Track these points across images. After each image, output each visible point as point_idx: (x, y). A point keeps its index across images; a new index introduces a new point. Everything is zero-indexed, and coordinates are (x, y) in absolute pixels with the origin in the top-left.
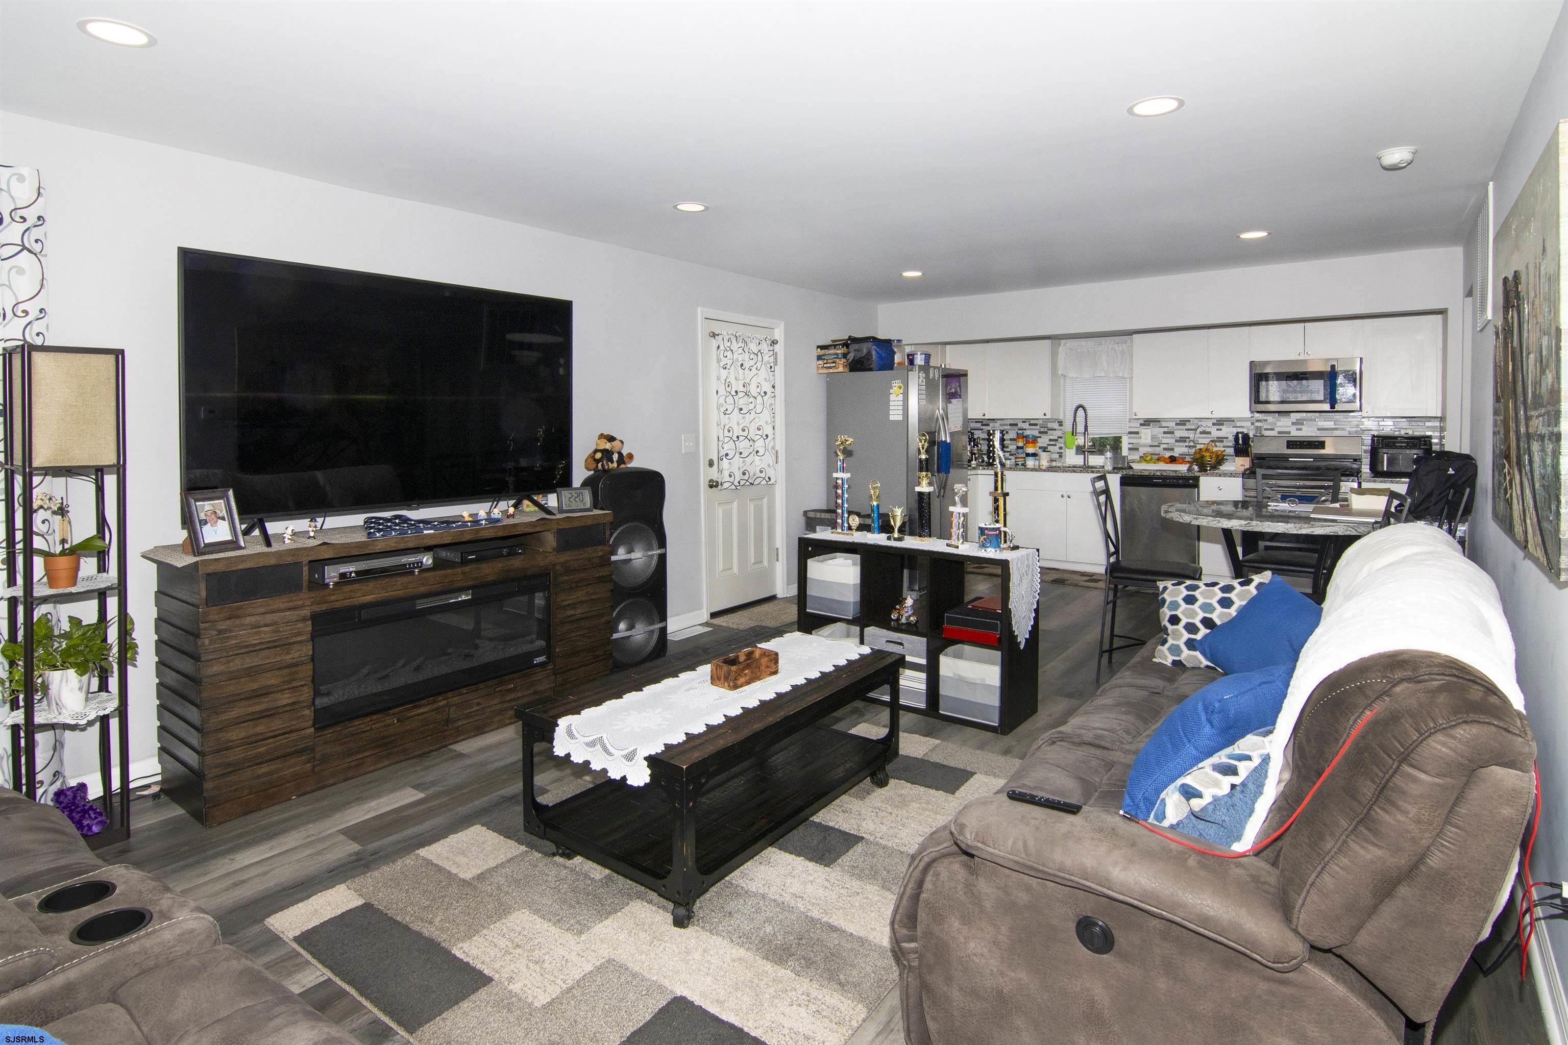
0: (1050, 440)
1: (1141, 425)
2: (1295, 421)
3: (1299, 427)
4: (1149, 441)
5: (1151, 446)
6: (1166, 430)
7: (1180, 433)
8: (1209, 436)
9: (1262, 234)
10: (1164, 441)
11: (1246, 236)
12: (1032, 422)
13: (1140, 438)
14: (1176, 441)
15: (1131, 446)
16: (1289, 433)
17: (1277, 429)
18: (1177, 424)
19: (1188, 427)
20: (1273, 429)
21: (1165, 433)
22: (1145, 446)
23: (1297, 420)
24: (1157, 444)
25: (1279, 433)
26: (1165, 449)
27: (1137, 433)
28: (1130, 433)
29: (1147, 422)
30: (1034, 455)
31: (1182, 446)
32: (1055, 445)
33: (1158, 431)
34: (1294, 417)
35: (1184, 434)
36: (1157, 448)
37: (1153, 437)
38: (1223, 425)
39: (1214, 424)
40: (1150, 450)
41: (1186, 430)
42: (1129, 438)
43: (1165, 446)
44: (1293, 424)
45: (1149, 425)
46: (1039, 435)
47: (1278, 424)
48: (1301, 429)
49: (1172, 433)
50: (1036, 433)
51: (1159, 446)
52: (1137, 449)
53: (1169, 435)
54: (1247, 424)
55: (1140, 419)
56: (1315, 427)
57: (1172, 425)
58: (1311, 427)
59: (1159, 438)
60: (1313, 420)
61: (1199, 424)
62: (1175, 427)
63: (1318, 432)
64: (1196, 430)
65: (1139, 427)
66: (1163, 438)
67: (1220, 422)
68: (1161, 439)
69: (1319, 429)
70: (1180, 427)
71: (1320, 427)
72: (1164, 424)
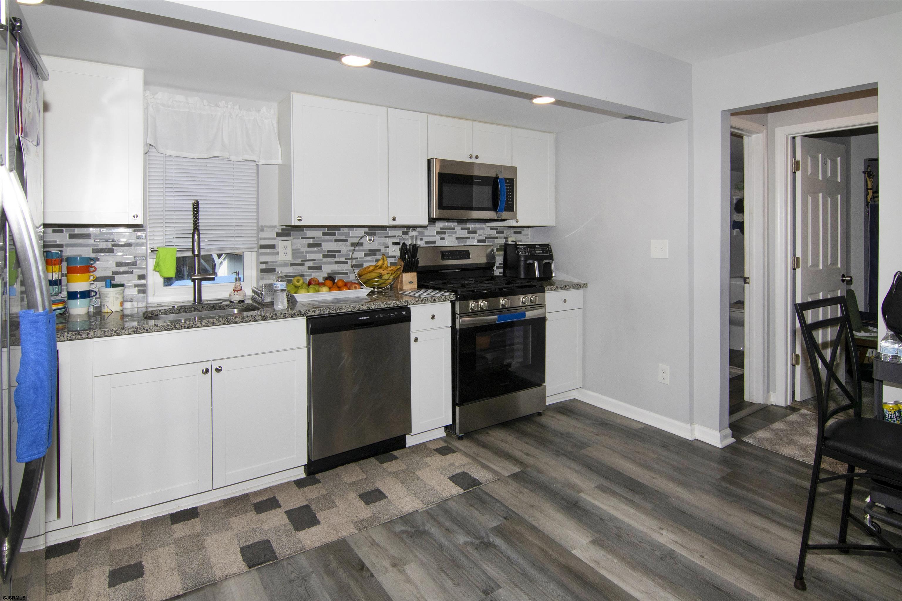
0: (119, 264)
1: (278, 235)
2: (439, 230)
3: (442, 236)
4: (289, 258)
5: (292, 265)
6: (311, 241)
7: (329, 246)
8: (361, 248)
10: (309, 257)
12: (77, 231)
13: (277, 254)
14: (325, 256)
15: (264, 266)
16: (434, 242)
17: (425, 239)
18: (324, 234)
19: (337, 237)
21: (310, 245)
22: (285, 265)
23: (441, 229)
24: (299, 261)
25: (427, 243)
26: (310, 268)
27: (273, 247)
28: (263, 247)
30: (85, 294)
31: (331, 263)
32: (132, 273)
33: (301, 244)
35: (333, 246)
36: (299, 267)
37: (295, 252)
38: (375, 233)
40: (290, 270)
41: (336, 241)
42: (259, 255)
43: (311, 264)
44: (438, 233)
45: (289, 235)
46: (93, 256)
48: (442, 239)
49: (319, 245)
50: (88, 252)
51: (302, 264)
52: (272, 270)
53: (315, 249)
54: (399, 232)
55: (275, 227)
56: (454, 236)
57: (318, 234)
58: (452, 236)
59: (303, 253)
60: (454, 229)
61: (348, 233)
62: (322, 238)
63: (456, 241)
64: (346, 241)
65: (275, 239)
66: (307, 252)
67: (373, 230)
68: (305, 254)
69: (457, 238)
70: (327, 238)
71: (457, 236)
72: (309, 234)
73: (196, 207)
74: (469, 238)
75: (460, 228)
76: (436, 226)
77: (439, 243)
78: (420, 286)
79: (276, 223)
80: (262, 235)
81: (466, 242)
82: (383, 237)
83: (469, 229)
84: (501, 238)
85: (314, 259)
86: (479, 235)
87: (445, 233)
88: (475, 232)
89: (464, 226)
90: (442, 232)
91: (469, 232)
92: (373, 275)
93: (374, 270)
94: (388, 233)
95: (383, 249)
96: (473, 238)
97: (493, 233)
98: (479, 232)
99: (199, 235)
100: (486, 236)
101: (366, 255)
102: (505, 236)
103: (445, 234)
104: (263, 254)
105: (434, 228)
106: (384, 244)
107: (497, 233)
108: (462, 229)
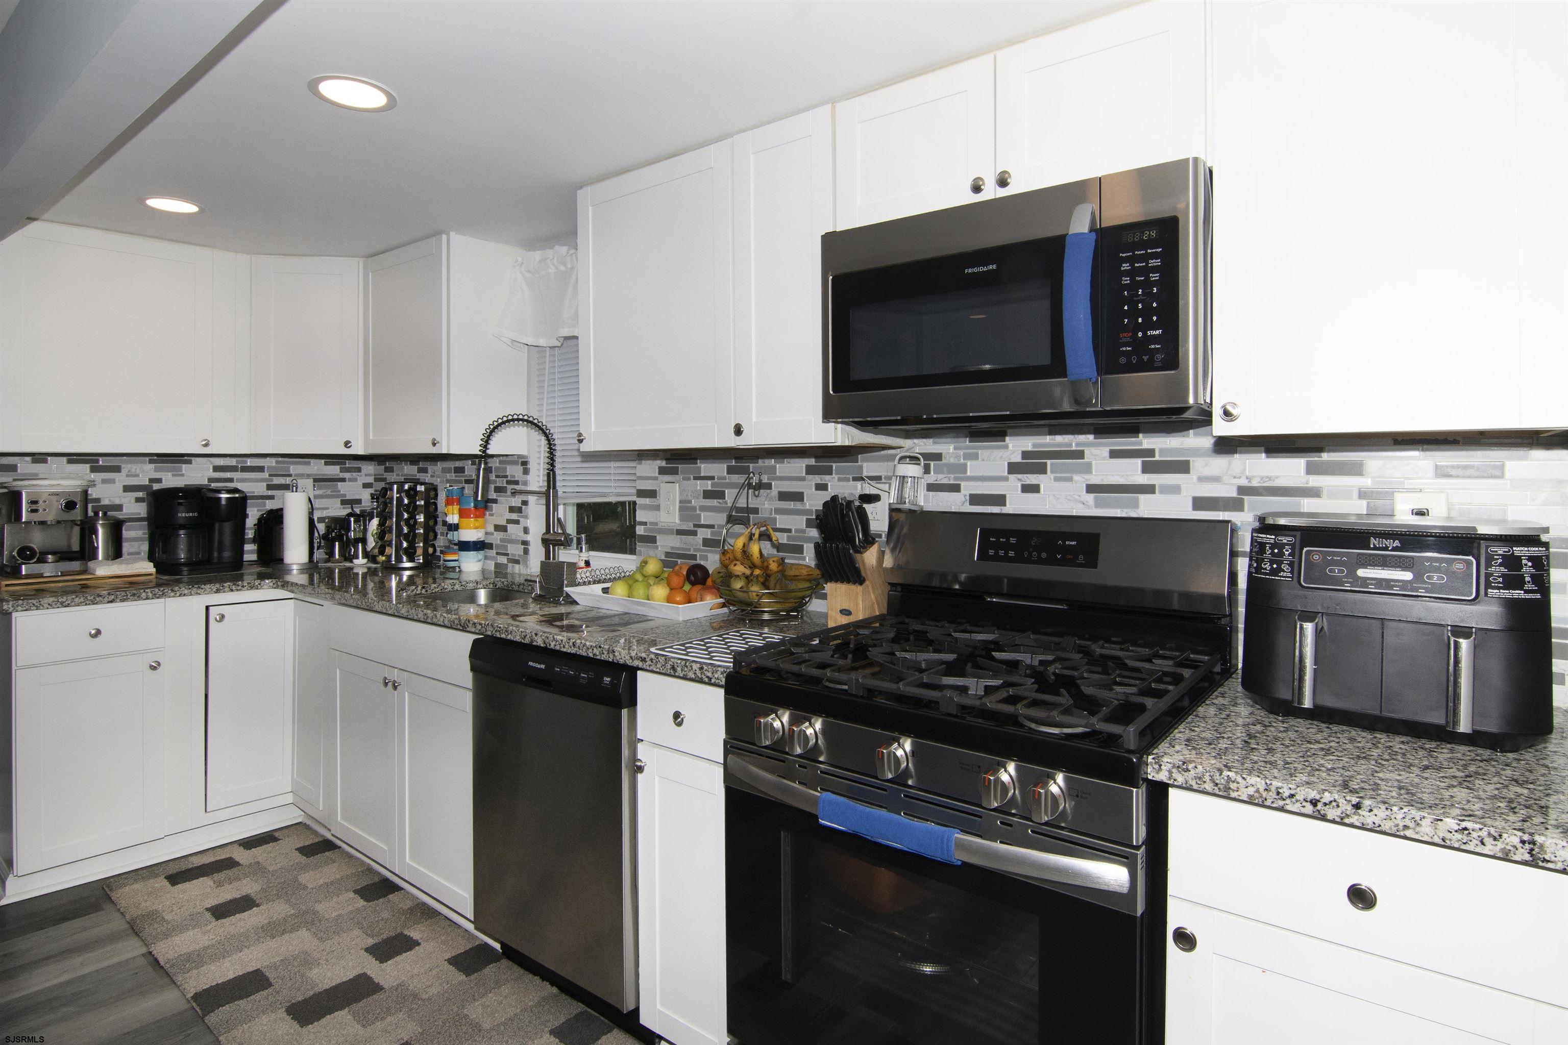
1: (661, 471)
2: (1018, 458)
3: (1031, 479)
4: (676, 518)
5: (680, 532)
6: (709, 485)
7: (736, 496)
8: (798, 505)
10: (704, 518)
13: (657, 508)
15: (641, 531)
16: (1000, 500)
17: (968, 488)
18: (731, 470)
19: (751, 475)
20: (956, 488)
21: (708, 495)
22: (667, 531)
23: (1025, 454)
24: (689, 526)
25: (975, 499)
26: (705, 542)
27: (652, 494)
28: (641, 493)
29: (668, 462)
32: (519, 523)
33: (694, 490)
35: (745, 498)
36: (690, 538)
37: (685, 508)
40: (676, 543)
41: (747, 484)
43: (707, 533)
44: (1014, 468)
47: (972, 468)
48: (1033, 489)
49: (720, 495)
51: (694, 533)
53: (716, 502)
56: (1081, 480)
57: (721, 468)
58: (1070, 479)
59: (694, 509)
60: (1080, 455)
61: (774, 468)
62: (725, 478)
63: (1090, 498)
64: (769, 486)
65: (656, 478)
66: (704, 509)
68: (698, 512)
69: (1091, 489)
70: (734, 478)
71: (1095, 479)
72: (705, 468)
74: (1149, 489)
75: (1105, 451)
76: (1006, 447)
77: (1020, 503)
80: (640, 470)
81: (1136, 505)
82: (848, 480)
83: (1151, 452)
85: (712, 523)
86: (1201, 479)
87: (1042, 469)
88: (1182, 467)
90: (1029, 464)
91: (1148, 468)
94: (861, 467)
96: (1175, 489)
100: (1243, 482)
103: (1044, 471)
104: (640, 507)
105: (997, 453)
108: (1114, 454)
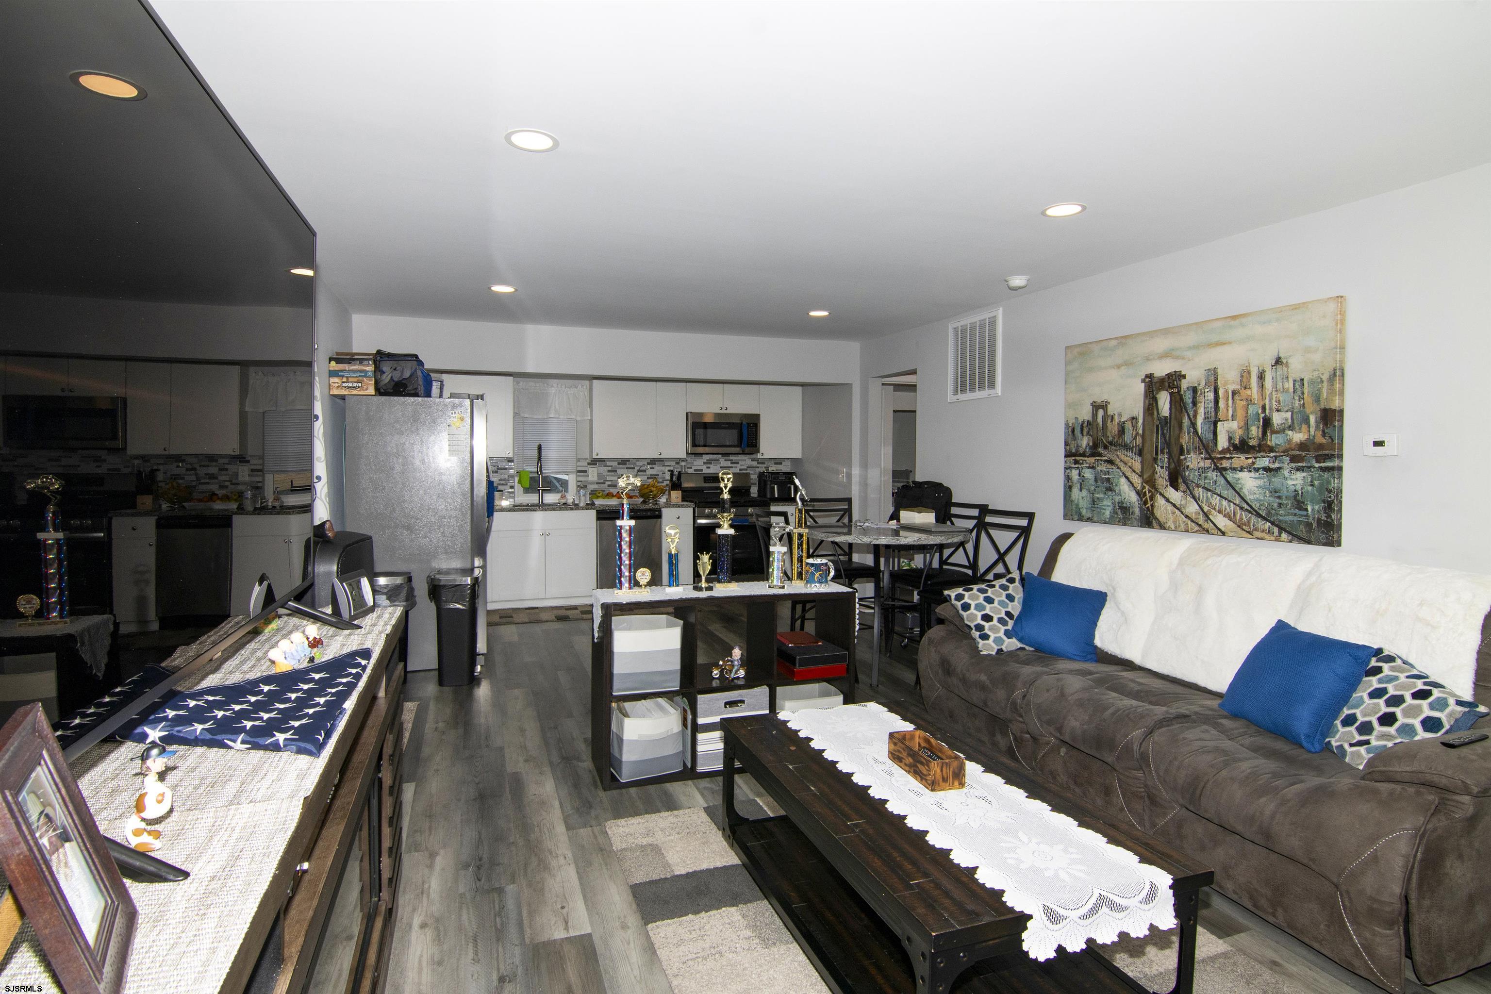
0: (501, 480)
1: (589, 464)
3: (709, 465)
4: (595, 479)
5: (597, 483)
6: (610, 468)
7: (621, 471)
8: (644, 473)
9: (823, 313)
10: (608, 478)
11: (813, 314)
13: (588, 476)
15: (579, 484)
16: (702, 470)
17: (694, 468)
18: (619, 464)
19: (628, 466)
20: (691, 468)
21: (609, 471)
24: (602, 481)
25: (695, 470)
26: (609, 486)
27: (585, 471)
28: (579, 471)
29: (594, 462)
33: (603, 470)
34: (706, 458)
35: (625, 472)
36: (602, 485)
37: (599, 476)
38: (655, 464)
39: (648, 464)
40: (596, 486)
41: (627, 468)
42: (577, 476)
43: (609, 483)
44: (705, 463)
45: (595, 464)
48: (709, 468)
49: (616, 471)
51: (604, 483)
52: (586, 486)
53: (613, 473)
54: (673, 463)
55: (586, 459)
56: (719, 466)
57: (615, 464)
60: (718, 460)
61: (635, 464)
64: (634, 468)
65: (587, 467)
66: (607, 475)
67: (653, 462)
68: (605, 477)
70: (621, 466)
71: (722, 465)
72: (608, 463)
73: (540, 448)
74: (732, 467)
77: (706, 471)
78: (683, 499)
79: (588, 456)
80: (579, 464)
82: (660, 467)
84: (762, 467)
85: (612, 480)
88: (737, 463)
89: (727, 458)
90: (709, 462)
91: (731, 463)
92: (647, 491)
93: (647, 488)
94: (664, 464)
95: (661, 474)
97: (755, 464)
98: (741, 463)
99: (541, 465)
101: (648, 478)
102: (765, 466)
104: (579, 476)
106: (662, 470)
107: (758, 463)
